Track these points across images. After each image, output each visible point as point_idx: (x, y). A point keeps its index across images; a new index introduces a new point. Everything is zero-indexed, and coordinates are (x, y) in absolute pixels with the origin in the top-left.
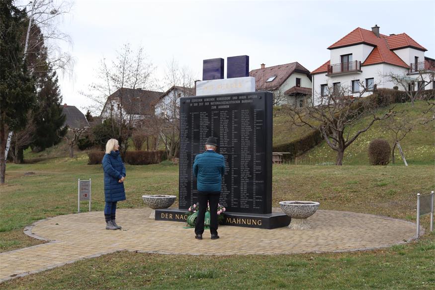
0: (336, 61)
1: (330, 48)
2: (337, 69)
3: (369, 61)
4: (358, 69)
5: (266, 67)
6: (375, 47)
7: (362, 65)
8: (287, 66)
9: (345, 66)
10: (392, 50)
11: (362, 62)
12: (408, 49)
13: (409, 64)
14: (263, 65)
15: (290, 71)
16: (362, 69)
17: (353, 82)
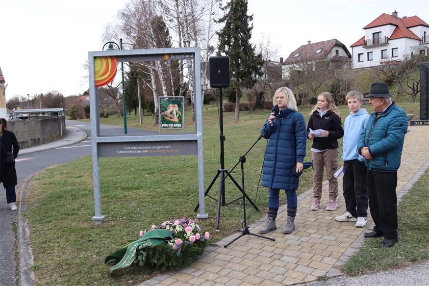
0: (369, 38)
1: (365, 29)
2: (370, 43)
3: (394, 36)
4: (387, 42)
5: (311, 43)
6: (397, 26)
7: (389, 39)
8: (329, 42)
9: (376, 40)
10: (408, 28)
11: (389, 37)
12: (420, 27)
13: (421, 38)
14: (310, 41)
15: (332, 46)
16: (389, 42)
17: (382, 51)
